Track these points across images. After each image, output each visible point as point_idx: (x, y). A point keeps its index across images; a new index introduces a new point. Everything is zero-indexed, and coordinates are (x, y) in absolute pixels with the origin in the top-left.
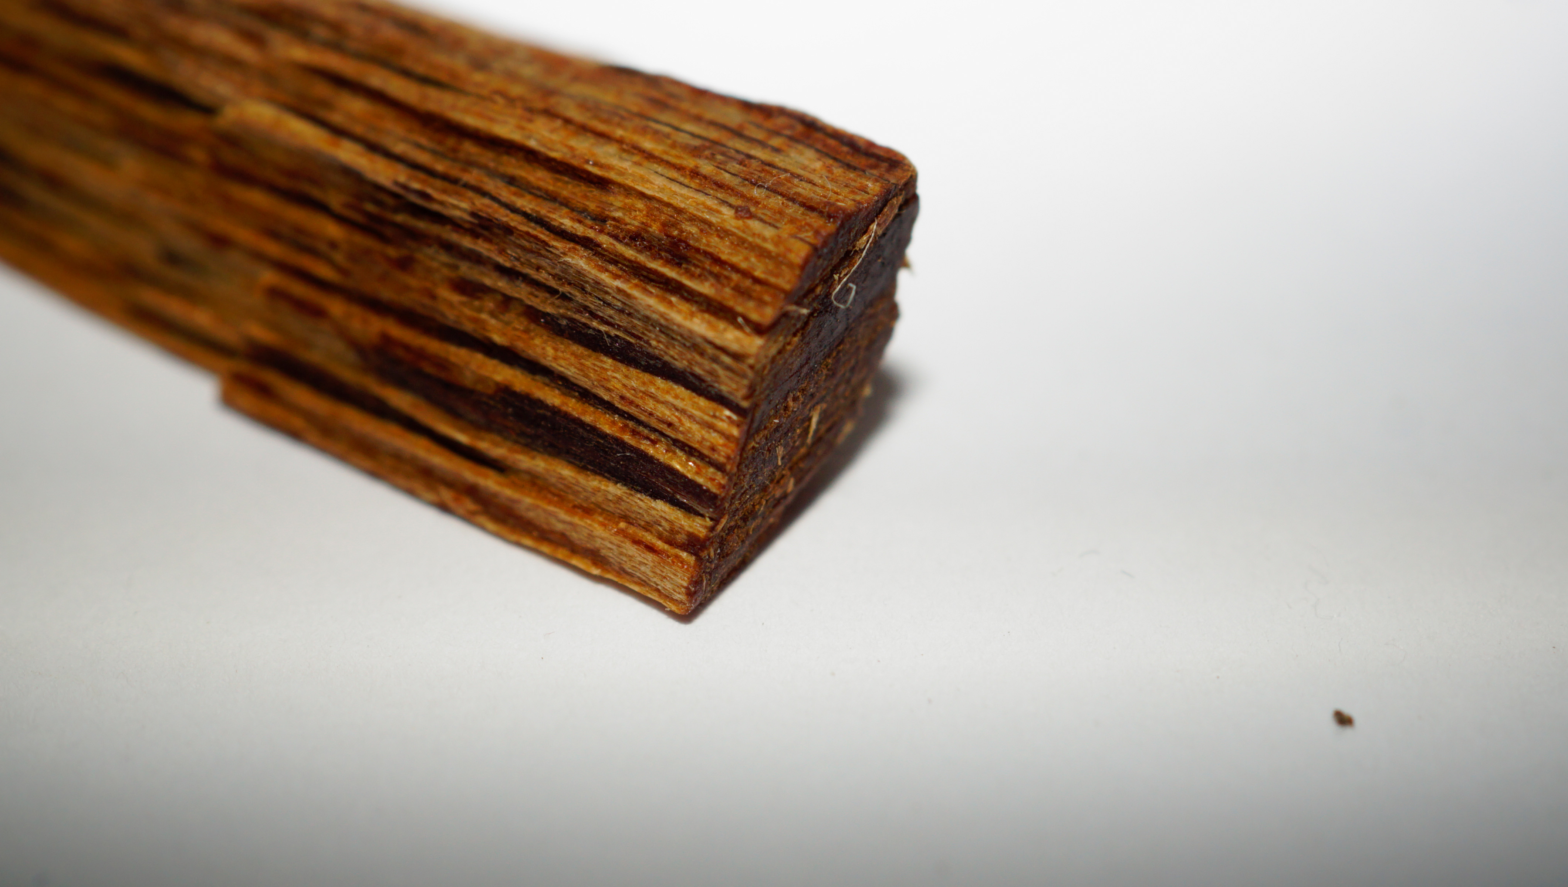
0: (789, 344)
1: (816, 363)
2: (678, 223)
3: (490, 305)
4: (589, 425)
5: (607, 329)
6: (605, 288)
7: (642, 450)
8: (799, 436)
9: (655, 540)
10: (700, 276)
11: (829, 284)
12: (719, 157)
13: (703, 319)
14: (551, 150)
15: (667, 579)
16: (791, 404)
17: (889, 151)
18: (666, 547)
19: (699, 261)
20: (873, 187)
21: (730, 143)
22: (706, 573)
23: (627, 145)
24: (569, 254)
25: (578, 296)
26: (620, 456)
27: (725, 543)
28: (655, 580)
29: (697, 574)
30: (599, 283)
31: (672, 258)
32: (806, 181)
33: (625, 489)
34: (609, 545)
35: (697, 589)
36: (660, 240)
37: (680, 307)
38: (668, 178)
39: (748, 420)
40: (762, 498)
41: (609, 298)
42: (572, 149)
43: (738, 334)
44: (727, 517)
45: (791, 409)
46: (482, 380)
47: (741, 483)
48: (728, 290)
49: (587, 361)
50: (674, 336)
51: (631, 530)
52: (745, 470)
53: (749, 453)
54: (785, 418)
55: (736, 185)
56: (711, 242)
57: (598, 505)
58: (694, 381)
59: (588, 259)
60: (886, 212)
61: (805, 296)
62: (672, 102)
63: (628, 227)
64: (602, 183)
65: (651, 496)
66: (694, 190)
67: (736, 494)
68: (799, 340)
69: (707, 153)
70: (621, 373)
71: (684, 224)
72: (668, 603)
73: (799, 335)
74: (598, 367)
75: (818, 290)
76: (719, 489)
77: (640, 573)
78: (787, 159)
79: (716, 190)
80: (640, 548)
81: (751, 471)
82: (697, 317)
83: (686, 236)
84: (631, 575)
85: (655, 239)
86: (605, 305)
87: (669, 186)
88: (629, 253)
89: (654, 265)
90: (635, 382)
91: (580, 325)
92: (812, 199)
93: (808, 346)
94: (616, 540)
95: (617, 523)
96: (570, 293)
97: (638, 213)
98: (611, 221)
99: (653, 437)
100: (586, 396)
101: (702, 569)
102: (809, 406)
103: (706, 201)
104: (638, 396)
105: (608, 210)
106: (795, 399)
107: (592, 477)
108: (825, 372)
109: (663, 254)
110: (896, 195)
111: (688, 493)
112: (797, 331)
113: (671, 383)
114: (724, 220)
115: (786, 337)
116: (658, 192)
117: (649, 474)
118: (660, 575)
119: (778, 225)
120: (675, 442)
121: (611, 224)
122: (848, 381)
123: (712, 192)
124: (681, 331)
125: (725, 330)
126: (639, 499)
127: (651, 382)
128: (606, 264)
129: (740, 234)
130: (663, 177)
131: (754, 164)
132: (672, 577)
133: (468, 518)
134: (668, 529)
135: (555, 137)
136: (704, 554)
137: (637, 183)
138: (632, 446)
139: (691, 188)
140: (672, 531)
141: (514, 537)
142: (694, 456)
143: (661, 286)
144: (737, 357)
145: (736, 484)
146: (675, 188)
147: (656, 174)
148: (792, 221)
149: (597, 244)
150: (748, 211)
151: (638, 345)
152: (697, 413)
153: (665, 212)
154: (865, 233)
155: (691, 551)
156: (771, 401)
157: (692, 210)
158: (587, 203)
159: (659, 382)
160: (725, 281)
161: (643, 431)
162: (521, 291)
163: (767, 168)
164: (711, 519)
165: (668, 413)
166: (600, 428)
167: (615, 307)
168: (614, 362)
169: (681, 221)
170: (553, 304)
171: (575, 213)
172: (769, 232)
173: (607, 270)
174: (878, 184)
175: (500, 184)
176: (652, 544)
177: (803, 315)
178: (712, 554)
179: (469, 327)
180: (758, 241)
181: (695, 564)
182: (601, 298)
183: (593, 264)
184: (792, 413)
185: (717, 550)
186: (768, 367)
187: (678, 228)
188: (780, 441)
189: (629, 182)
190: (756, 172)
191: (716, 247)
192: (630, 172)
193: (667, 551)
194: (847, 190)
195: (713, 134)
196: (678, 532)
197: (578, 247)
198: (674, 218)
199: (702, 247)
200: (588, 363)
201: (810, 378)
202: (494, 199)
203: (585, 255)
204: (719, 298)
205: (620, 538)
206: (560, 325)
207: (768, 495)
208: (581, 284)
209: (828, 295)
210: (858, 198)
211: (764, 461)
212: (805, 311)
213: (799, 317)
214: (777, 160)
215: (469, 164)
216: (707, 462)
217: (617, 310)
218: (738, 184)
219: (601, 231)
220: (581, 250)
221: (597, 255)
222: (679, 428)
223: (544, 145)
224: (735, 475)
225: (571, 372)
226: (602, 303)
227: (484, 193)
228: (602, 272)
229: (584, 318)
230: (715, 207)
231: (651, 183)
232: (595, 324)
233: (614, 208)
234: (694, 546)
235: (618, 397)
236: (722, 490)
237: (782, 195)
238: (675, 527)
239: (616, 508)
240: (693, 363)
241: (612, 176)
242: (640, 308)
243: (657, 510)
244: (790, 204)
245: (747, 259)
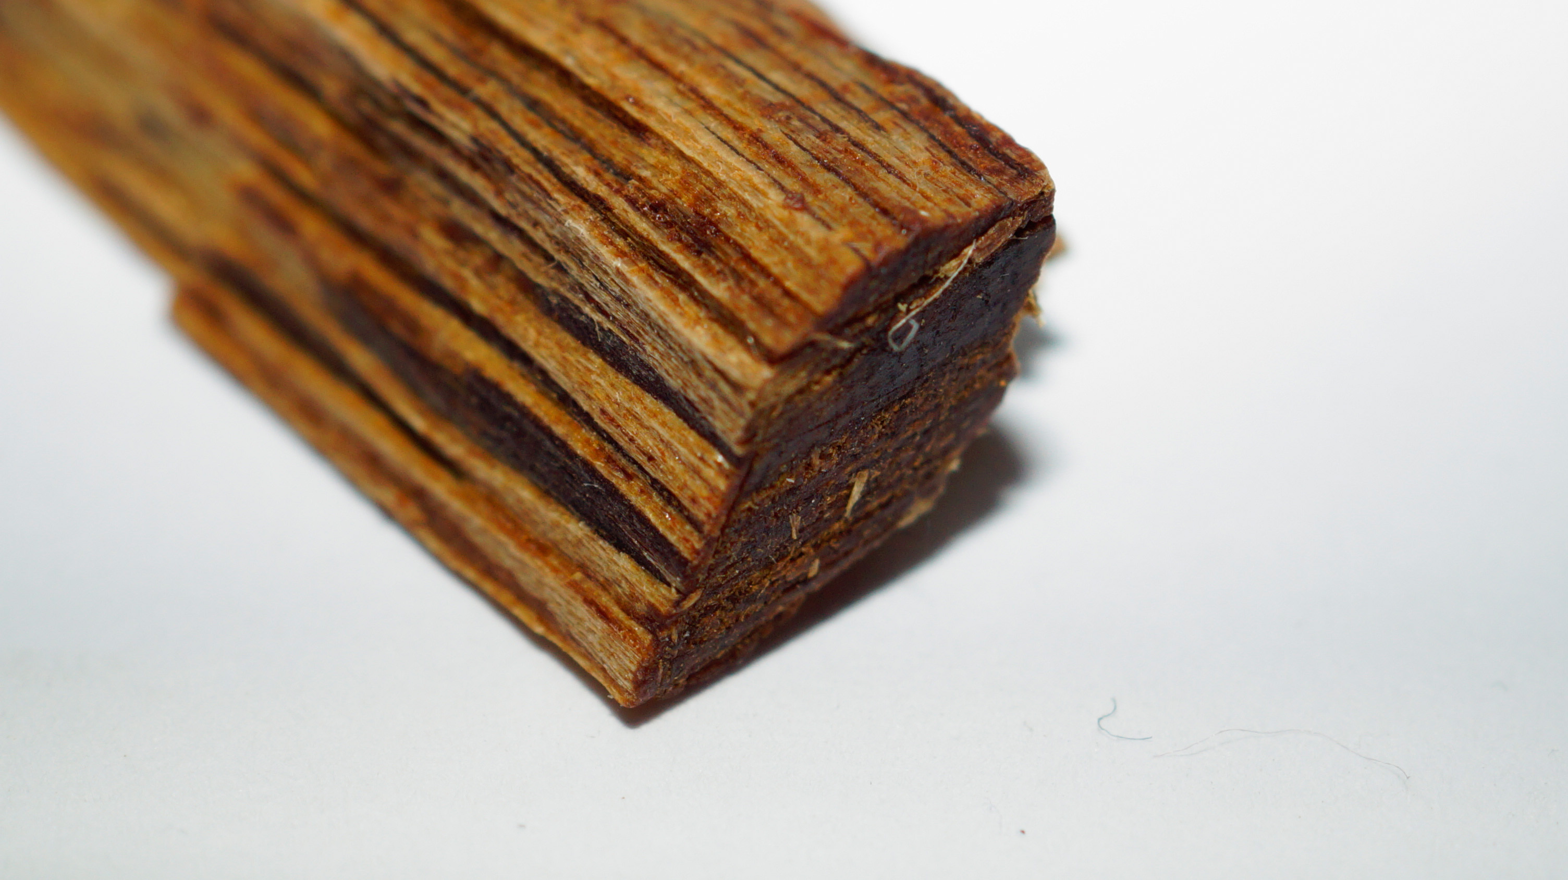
0: (817, 383)
1: (862, 415)
2: (714, 200)
3: (478, 259)
4: (558, 438)
5: (600, 320)
6: (604, 266)
7: (613, 484)
8: (831, 506)
9: (611, 605)
10: (719, 272)
11: (890, 314)
12: (796, 123)
13: (709, 329)
14: (589, 73)
15: (614, 657)
16: (817, 462)
17: (1026, 154)
18: (621, 616)
19: (725, 253)
20: (981, 199)
21: (819, 108)
22: (665, 660)
23: (685, 85)
24: (571, 212)
25: (574, 270)
26: (588, 486)
27: (698, 625)
28: (601, 655)
29: (650, 659)
30: (598, 258)
31: (693, 242)
32: (896, 175)
33: (587, 530)
34: (559, 600)
35: (647, 678)
36: (685, 216)
37: (686, 309)
38: (719, 138)
39: (743, 472)
40: (765, 577)
41: (606, 279)
42: (614, 77)
43: (746, 358)
44: (699, 592)
45: (817, 469)
46: (453, 355)
47: (726, 552)
48: (746, 298)
49: (572, 355)
50: (673, 345)
51: (588, 585)
52: (734, 537)
53: (741, 514)
54: (806, 479)
55: (801, 163)
56: (745, 232)
57: (556, 545)
58: (687, 408)
59: (594, 224)
60: (992, 235)
61: (849, 323)
62: (773, 40)
63: (653, 192)
64: (638, 130)
65: (616, 546)
66: (745, 160)
67: (717, 565)
68: (835, 381)
69: (782, 115)
70: (607, 378)
71: (720, 202)
72: (613, 689)
73: (835, 373)
74: (582, 365)
75: (870, 321)
76: (691, 554)
77: (587, 643)
78: (884, 141)
79: (774, 166)
80: (591, 611)
81: (744, 539)
82: (703, 327)
83: (719, 218)
84: (578, 644)
85: (680, 214)
86: (602, 288)
87: (716, 149)
88: (643, 226)
89: (667, 248)
90: (621, 394)
91: (573, 308)
92: (888, 199)
93: (848, 392)
94: (568, 593)
95: (572, 573)
96: (565, 263)
97: (670, 176)
98: (635, 180)
99: (630, 470)
100: (565, 400)
101: (658, 653)
102: (849, 469)
103: (754, 178)
104: (620, 413)
105: (635, 166)
106: (823, 456)
107: (553, 506)
108: (879, 429)
109: (684, 236)
110: (1013, 215)
111: (656, 551)
112: (834, 368)
113: (662, 405)
114: (767, 206)
115: (811, 374)
116: (699, 154)
117: (616, 516)
118: (608, 650)
119: (833, 225)
120: (654, 481)
121: (633, 184)
122: (920, 447)
123: (767, 166)
124: (680, 340)
125: (731, 349)
126: (601, 547)
127: (639, 399)
128: (613, 235)
129: (783, 229)
130: (714, 136)
131: (840, 139)
132: (621, 656)
133: (409, 528)
134: (627, 593)
135: (599, 59)
136: (663, 635)
137: (678, 138)
138: (602, 476)
139: (743, 156)
140: (633, 597)
141: (456, 564)
142: (673, 506)
143: (671, 276)
144: (737, 388)
145: (717, 552)
146: (723, 153)
147: (706, 130)
148: (853, 223)
149: (608, 207)
150: (802, 200)
151: (632, 348)
152: (683, 450)
153: (704, 181)
154: (956, 256)
155: (649, 628)
156: (782, 452)
157: (733, 185)
158: (614, 151)
159: (648, 401)
160: (745, 284)
161: (620, 460)
162: (512, 249)
163: (852, 148)
164: (678, 591)
165: (650, 442)
166: (570, 445)
167: (612, 292)
168: (603, 363)
169: (718, 197)
170: (546, 274)
171: (596, 162)
172: (817, 232)
173: (612, 243)
174: (990, 196)
175: (518, 105)
176: (606, 608)
177: (842, 350)
178: (675, 637)
179: (448, 283)
180: (800, 242)
181: (650, 645)
182: (599, 278)
183: (597, 232)
184: (818, 474)
185: (685, 633)
186: (780, 408)
187: (712, 206)
188: (796, 508)
189: (669, 136)
190: (833, 151)
191: (749, 239)
192: (674, 121)
193: (622, 622)
194: (944, 196)
195: (803, 90)
196: (638, 600)
197: (585, 206)
198: (711, 191)
199: (733, 236)
200: (571, 359)
201: (851, 432)
202: (505, 125)
203: (590, 219)
204: (731, 306)
205: (571, 592)
206: (548, 302)
207: (773, 575)
208: (579, 255)
209: (886, 329)
210: (953, 209)
211: (767, 530)
212: (845, 345)
213: (836, 351)
214: (871, 140)
215: (491, 73)
216: (684, 515)
217: (614, 297)
218: (803, 162)
219: (618, 192)
220: (588, 211)
221: (606, 220)
222: (660, 465)
223: (582, 66)
224: (718, 541)
225: (551, 366)
226: (598, 284)
227: (492, 113)
228: (605, 244)
229: (577, 299)
230: (761, 187)
231: (696, 141)
232: (587, 309)
233: (644, 164)
234: (652, 621)
235: (599, 410)
236: (695, 555)
237: (856, 188)
238: (635, 592)
239: (575, 552)
240: (689, 384)
241: (651, 122)
242: (639, 301)
243: (618, 565)
244: (860, 200)
245: (783, 262)
